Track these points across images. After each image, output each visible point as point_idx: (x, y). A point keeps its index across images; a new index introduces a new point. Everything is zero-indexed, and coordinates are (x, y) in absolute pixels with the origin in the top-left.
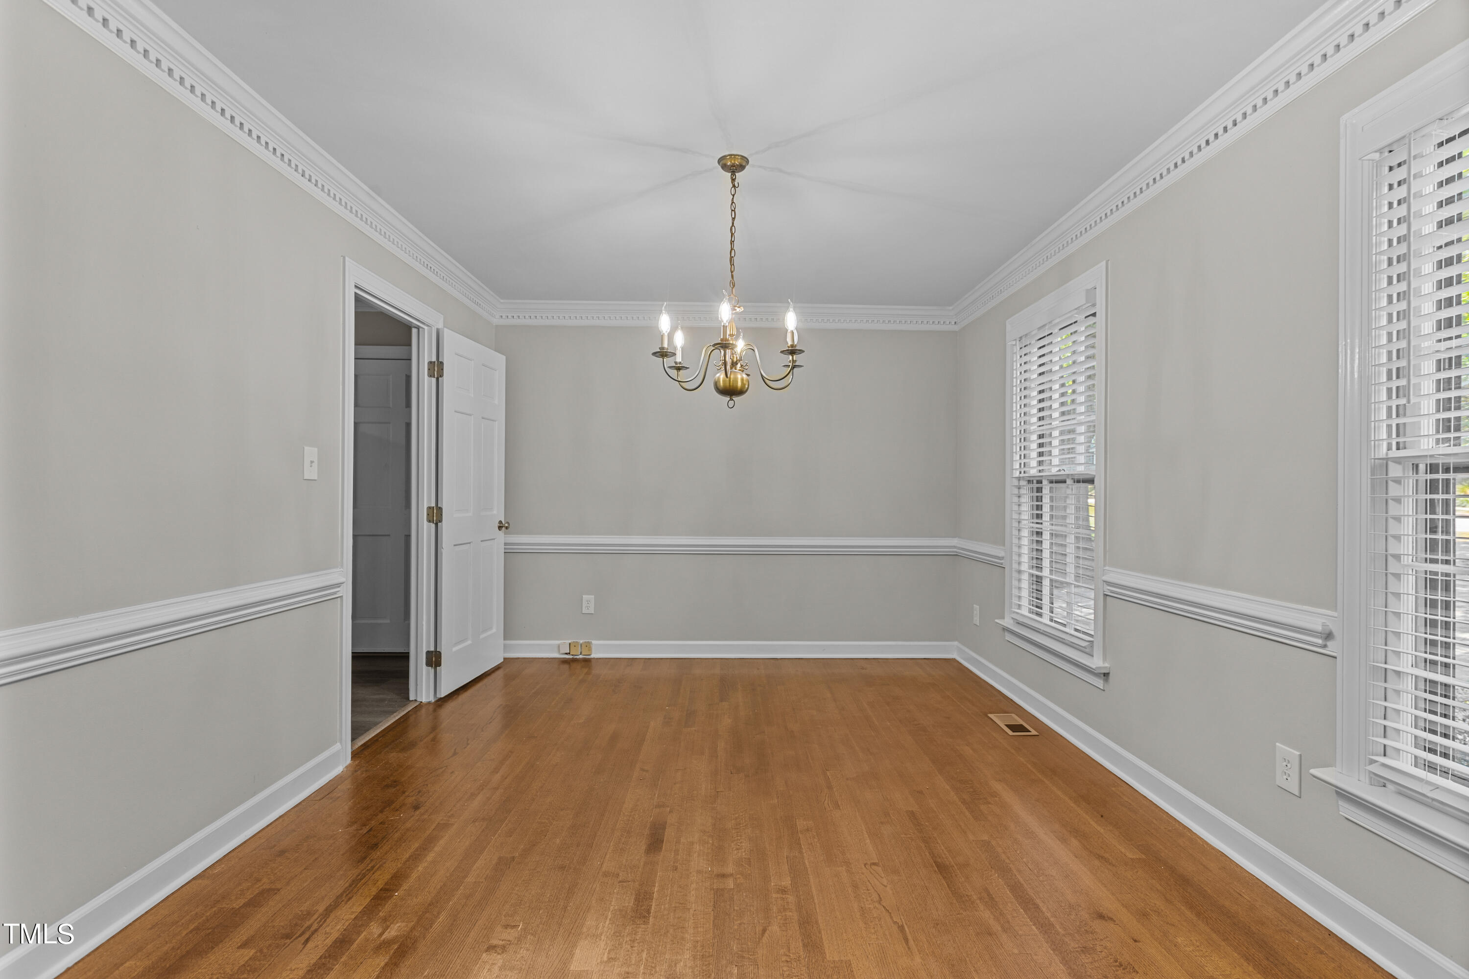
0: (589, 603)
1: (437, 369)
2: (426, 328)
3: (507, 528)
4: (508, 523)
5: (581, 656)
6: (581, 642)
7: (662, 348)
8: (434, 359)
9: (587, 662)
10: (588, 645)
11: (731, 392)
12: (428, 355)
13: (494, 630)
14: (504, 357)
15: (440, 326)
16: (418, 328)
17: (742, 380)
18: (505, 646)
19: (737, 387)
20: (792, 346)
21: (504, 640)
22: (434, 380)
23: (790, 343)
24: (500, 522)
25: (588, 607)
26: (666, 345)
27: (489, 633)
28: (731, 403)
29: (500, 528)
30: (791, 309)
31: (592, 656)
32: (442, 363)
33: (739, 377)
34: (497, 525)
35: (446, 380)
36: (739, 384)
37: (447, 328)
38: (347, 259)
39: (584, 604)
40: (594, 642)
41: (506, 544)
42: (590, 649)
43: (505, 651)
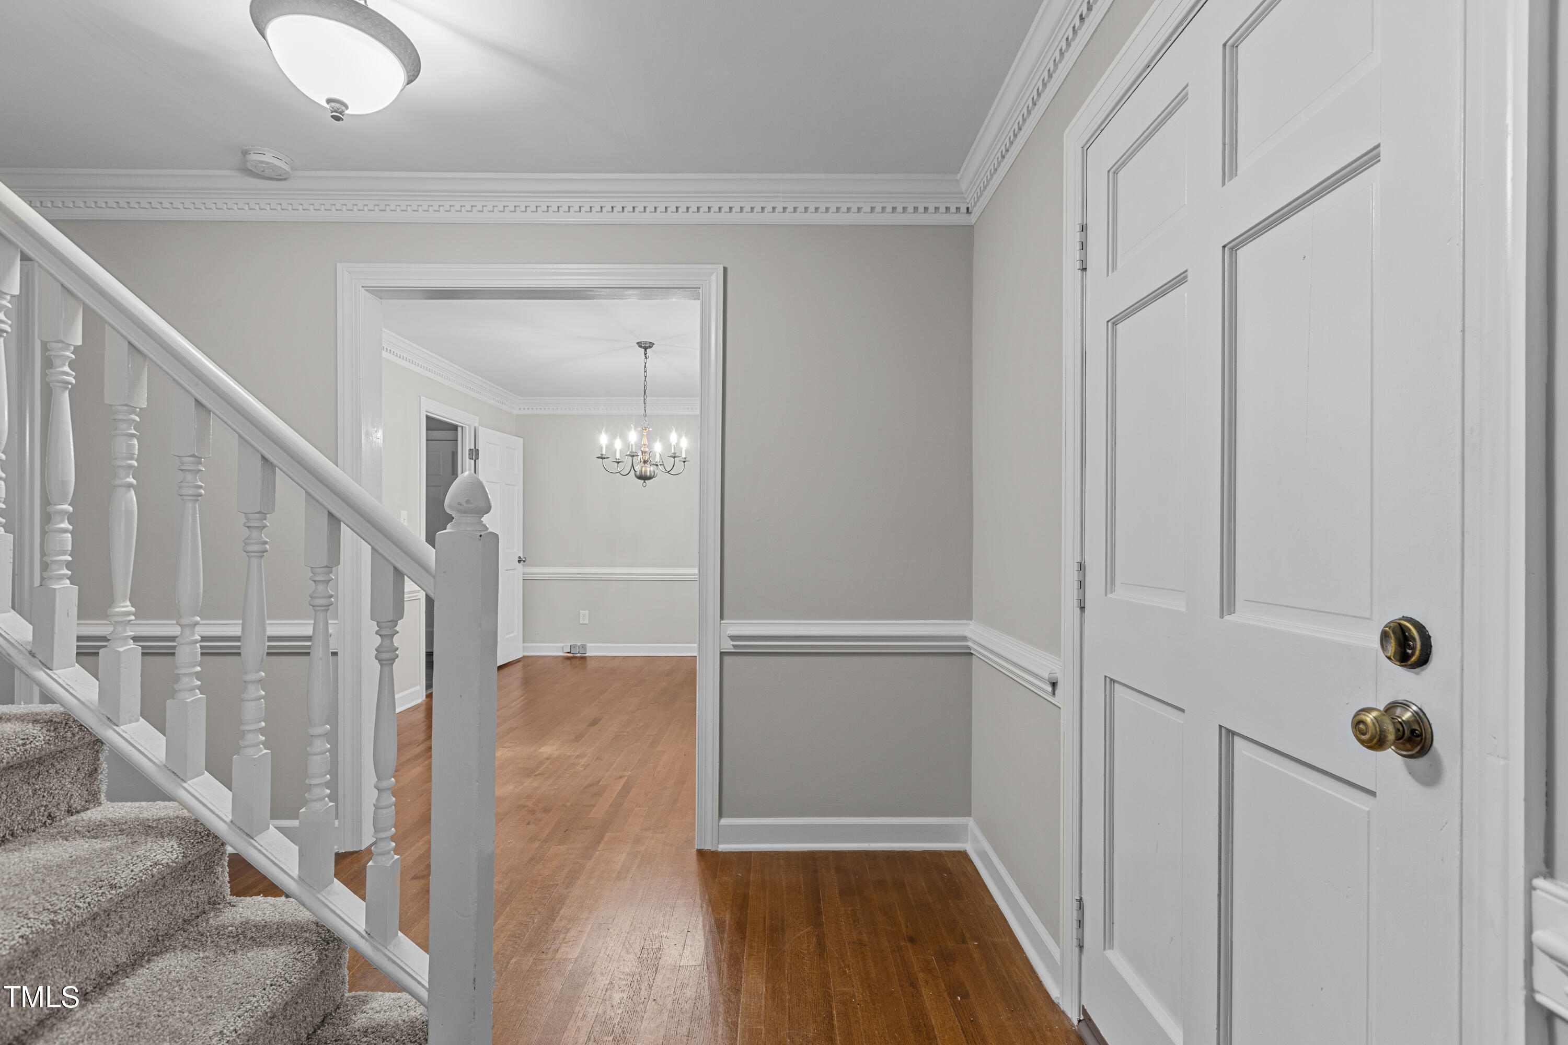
0: (585, 616)
1: (475, 454)
2: (467, 426)
3: (524, 561)
4: (525, 558)
5: (579, 655)
6: (579, 644)
7: (602, 455)
8: (473, 447)
9: (583, 658)
10: (584, 647)
11: (643, 478)
12: (468, 445)
13: (516, 634)
14: (521, 440)
15: (477, 425)
16: (462, 427)
17: (650, 471)
18: (523, 647)
19: (647, 475)
20: (674, 453)
21: (523, 642)
22: (473, 461)
23: (673, 451)
24: (520, 557)
25: (584, 619)
26: (604, 453)
27: (511, 635)
28: (644, 484)
29: (519, 561)
30: (674, 431)
31: (587, 655)
32: (478, 450)
33: (648, 469)
34: (517, 559)
35: (480, 461)
36: (648, 474)
37: (482, 426)
38: (422, 397)
39: (581, 617)
40: (588, 644)
41: (523, 574)
42: (585, 649)
43: (523, 651)
